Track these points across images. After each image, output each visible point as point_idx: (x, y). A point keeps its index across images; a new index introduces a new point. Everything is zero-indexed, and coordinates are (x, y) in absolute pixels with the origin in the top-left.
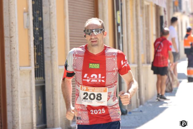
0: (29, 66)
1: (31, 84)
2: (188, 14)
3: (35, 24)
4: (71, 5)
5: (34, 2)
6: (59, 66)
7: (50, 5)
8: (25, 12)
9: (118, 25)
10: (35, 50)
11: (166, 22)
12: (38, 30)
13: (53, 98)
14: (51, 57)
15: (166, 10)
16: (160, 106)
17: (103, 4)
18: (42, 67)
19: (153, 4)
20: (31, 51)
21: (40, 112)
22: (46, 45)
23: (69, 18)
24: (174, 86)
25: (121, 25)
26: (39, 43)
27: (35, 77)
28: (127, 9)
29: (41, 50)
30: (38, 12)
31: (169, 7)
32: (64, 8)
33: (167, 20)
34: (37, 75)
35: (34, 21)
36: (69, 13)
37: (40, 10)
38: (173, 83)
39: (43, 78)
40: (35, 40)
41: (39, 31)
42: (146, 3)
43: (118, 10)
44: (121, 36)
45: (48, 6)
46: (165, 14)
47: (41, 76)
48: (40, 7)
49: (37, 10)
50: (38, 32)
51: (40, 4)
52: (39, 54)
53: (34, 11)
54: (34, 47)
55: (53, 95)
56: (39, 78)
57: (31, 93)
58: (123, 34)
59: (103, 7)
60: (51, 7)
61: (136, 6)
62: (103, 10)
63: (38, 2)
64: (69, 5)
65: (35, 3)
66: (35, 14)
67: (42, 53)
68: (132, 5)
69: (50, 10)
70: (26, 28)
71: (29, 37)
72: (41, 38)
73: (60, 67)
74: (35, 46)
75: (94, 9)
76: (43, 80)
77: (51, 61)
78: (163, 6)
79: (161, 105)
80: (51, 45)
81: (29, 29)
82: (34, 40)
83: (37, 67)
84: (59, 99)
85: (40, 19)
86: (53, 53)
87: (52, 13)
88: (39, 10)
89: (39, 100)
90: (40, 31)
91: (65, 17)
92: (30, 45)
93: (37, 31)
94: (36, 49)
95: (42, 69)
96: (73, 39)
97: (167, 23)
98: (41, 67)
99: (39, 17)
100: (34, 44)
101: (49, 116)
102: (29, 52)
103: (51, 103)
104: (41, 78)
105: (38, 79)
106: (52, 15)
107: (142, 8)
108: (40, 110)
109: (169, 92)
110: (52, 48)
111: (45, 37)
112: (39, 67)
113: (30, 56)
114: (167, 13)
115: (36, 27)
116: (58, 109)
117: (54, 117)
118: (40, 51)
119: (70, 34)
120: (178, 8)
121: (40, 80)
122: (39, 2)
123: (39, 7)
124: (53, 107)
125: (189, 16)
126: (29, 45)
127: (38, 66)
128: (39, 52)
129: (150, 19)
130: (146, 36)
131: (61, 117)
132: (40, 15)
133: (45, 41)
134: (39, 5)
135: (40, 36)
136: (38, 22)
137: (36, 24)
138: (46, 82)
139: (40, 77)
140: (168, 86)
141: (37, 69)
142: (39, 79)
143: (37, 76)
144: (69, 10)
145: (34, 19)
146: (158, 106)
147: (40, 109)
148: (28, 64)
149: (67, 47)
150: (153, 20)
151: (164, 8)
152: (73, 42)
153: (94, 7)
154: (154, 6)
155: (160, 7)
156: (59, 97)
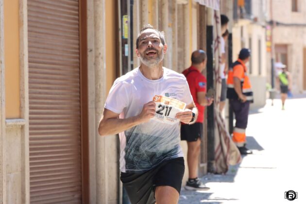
2: (264, 24)
6: (7, 119)
9: (125, 42)
11: (218, 37)
16: (203, 201)
19: (195, 4)
23: (29, 26)
24: (231, 163)
25: (129, 42)
28: (141, 12)
31: (224, 9)
33: (220, 34)
36: (28, 16)
38: (228, 156)
43: (124, 12)
44: (130, 62)
46: (217, 22)
58: (134, 59)
59: (96, 6)
61: (161, 6)
62: (96, 12)
68: (153, 4)
73: (7, 121)
75: (78, 11)
78: (214, 6)
84: (4, 184)
91: (20, 24)
96: (36, 67)
107: (172, 10)
109: (221, 173)
119: (29, 57)
120: (244, 11)
125: (264, 27)
129: (188, 32)
130: (179, 65)
140: (219, 161)
144: (29, 11)
149: (24, 83)
150: (192, 33)
151: (215, 11)
152: (36, 73)
153: (78, 6)
154: (196, 7)
155: (207, 8)
156: (5, 178)
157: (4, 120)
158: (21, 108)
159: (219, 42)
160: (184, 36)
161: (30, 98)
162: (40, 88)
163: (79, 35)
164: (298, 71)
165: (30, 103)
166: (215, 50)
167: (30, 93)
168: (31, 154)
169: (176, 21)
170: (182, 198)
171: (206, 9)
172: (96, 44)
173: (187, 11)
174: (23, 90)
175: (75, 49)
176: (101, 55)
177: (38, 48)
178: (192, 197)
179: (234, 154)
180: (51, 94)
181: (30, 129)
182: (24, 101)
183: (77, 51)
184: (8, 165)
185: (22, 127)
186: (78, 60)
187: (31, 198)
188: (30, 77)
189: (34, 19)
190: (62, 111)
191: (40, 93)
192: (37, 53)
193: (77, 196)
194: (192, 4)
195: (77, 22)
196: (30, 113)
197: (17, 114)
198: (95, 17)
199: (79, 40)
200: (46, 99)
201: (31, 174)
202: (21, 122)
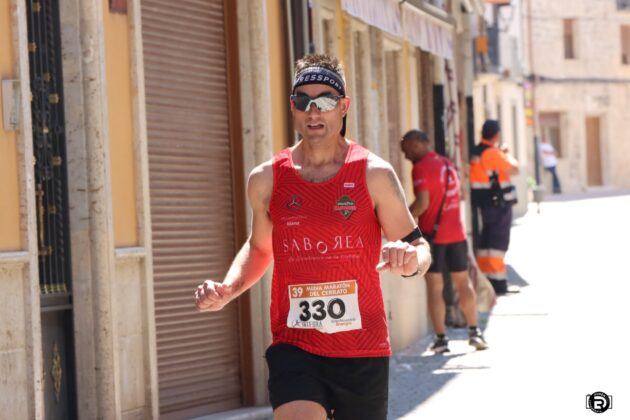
0: (22, 250)
1: (27, 305)
2: (520, 80)
3: (37, 116)
4: (153, 54)
5: (34, 44)
6: (117, 247)
7: (85, 53)
8: (6, 78)
10: (41, 199)
11: (452, 104)
12: (47, 134)
13: (97, 349)
14: (90, 218)
15: (452, 66)
16: (437, 372)
17: (252, 50)
18: (62, 250)
19: (413, 50)
20: (26, 201)
21: (57, 395)
22: (73, 182)
23: (147, 95)
26: (52, 175)
27: (42, 282)
29: (60, 199)
30: (47, 76)
31: (460, 58)
32: (131, 62)
33: (455, 99)
34: (45, 278)
35: (37, 106)
36: (146, 78)
37: (54, 71)
39: (65, 288)
40: (40, 166)
41: (51, 137)
42: (388, 45)
45: (80, 57)
46: (450, 79)
47: (61, 282)
48: (53, 59)
49: (45, 71)
50: (49, 140)
51: (53, 51)
52: (53, 210)
53: (36, 75)
54: (37, 189)
55: (97, 341)
56: (52, 287)
57: (28, 333)
59: (253, 58)
60: (88, 60)
61: (359, 55)
62: (254, 68)
63: (46, 45)
64: (145, 52)
65: (38, 49)
66: (40, 82)
67: (61, 208)
69: (84, 71)
70: (8, 126)
71: (20, 157)
72: (58, 161)
73: (117, 251)
74: (40, 186)
75: (225, 67)
76: (66, 294)
77: (91, 231)
78: (443, 52)
79: (440, 368)
80: (89, 181)
81: (18, 133)
82: (36, 167)
83: (45, 253)
84: (116, 354)
85: (56, 98)
86: (96, 207)
87: (92, 80)
88: (51, 72)
89: (53, 357)
90: (54, 136)
91: (133, 91)
92: (25, 182)
93: (45, 137)
94: (42, 193)
95: (63, 259)
96: (160, 162)
97: (456, 108)
98: (59, 251)
99: (52, 92)
100: (37, 179)
101: (87, 405)
102: (22, 205)
103: (94, 366)
104: (60, 288)
105: (49, 289)
106: (93, 85)
107: (376, 61)
108: (58, 390)
110: (93, 190)
111: (69, 156)
112: (53, 252)
113: (23, 216)
114: (454, 75)
115: (41, 124)
116: (114, 386)
117: (100, 409)
118: (57, 202)
119: (150, 145)
121: (56, 292)
122: (49, 45)
123: (50, 62)
124: (100, 379)
125: (520, 85)
126: (21, 183)
127: (50, 248)
128: (51, 204)
129: (403, 96)
131: (122, 411)
132: (55, 85)
133: (70, 168)
134: (50, 54)
135: (55, 155)
136: (49, 107)
137: (40, 115)
138: (76, 299)
139: (55, 282)
141: (47, 257)
142: (52, 290)
143: (45, 281)
144: (146, 70)
145: (34, 98)
146: (430, 370)
147: (58, 384)
148: (16, 243)
149: (141, 188)
150: (409, 98)
151: (446, 61)
152: (160, 170)
153: (225, 59)
154: (415, 55)
155: (434, 57)
156: (116, 345)
157: (112, 249)
158: (138, 229)
159: (453, 111)
160: (397, 102)
161: (153, 212)
162: (168, 196)
163: (228, 107)
164: (578, 156)
165: (153, 221)
166: (448, 124)
167: (152, 204)
168: (157, 305)
169: (384, 78)
170: (404, 368)
171: (431, 58)
172: (256, 119)
173: (402, 62)
174: (141, 199)
175: (224, 129)
176: (265, 139)
177: (162, 130)
178: (420, 367)
179: (484, 294)
180: (186, 204)
181: (155, 263)
182: (143, 218)
183: (226, 133)
184: (120, 324)
185: (142, 261)
186: (227, 148)
187: (160, 375)
188: (152, 179)
189: (154, 83)
190: (204, 232)
191: (168, 204)
192: (161, 138)
193: (233, 370)
194: (408, 51)
195: (224, 85)
196: (154, 237)
197: (132, 239)
198: (254, 77)
199: (228, 115)
200: (179, 212)
201: (158, 336)
202: (138, 253)
